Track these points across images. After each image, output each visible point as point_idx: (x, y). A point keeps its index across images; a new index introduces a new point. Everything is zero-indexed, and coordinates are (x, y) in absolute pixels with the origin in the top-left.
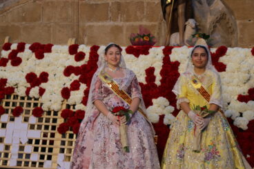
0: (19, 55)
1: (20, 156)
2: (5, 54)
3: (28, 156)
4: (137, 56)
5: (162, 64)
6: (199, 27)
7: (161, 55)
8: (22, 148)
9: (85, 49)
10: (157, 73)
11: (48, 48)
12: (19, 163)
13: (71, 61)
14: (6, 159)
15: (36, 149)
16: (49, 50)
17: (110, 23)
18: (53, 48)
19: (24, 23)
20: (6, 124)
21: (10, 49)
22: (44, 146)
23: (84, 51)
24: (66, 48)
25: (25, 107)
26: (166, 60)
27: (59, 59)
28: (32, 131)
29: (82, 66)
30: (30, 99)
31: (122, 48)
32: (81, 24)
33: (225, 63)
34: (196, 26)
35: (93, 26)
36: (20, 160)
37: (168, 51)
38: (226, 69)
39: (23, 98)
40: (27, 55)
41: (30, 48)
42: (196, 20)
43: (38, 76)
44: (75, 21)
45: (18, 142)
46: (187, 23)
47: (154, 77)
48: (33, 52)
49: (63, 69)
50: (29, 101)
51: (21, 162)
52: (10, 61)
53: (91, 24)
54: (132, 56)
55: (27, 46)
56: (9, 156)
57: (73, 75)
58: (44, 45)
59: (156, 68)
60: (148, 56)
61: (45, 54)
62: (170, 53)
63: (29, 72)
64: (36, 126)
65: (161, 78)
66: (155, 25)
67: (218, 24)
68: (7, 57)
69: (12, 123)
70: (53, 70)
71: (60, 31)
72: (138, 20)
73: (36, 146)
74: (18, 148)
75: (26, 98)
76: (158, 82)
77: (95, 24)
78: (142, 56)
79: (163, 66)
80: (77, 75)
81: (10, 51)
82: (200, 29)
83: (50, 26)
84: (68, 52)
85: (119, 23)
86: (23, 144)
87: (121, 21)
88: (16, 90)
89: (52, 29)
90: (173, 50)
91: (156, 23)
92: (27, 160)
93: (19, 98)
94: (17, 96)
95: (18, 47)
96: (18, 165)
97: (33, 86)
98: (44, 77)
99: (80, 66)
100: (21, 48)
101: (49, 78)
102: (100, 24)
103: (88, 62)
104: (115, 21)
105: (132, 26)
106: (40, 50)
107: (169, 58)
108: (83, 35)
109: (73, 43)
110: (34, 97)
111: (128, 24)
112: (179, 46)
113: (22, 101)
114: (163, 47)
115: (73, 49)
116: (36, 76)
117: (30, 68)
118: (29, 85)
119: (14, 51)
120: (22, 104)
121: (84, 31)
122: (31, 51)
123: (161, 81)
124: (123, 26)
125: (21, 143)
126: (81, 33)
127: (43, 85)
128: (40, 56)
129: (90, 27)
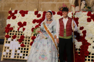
0: (15, 15)
11: (26, 12)
13: (35, 17)
17: (51, 3)
18: (28, 12)
19: (17, 2)
20: (10, 42)
23: (41, 14)
24: (33, 12)
25: (17, 35)
27: (31, 16)
28: (20, 44)
30: (19, 32)
32: (39, 3)
35: (44, 4)
39: (16, 32)
40: (18, 15)
42: (86, 1)
43: (22, 23)
44: (37, 2)
45: (15, 49)
46: (82, 2)
49: (32, 21)
50: (19, 33)
51: (16, 57)
52: (12, 17)
56: (11, 54)
57: (36, 23)
61: (25, 15)
63: (19, 22)
64: (22, 43)
69: (12, 41)
70: (28, 21)
71: (31, 5)
72: (62, 1)
74: (15, 51)
75: (18, 32)
80: (37, 23)
82: (87, 5)
83: (27, 4)
84: (34, 14)
87: (55, 1)
88: (14, 28)
89: (28, 5)
92: (18, 56)
93: (15, 32)
94: (14, 31)
95: (15, 12)
96: (14, 58)
97: (20, 27)
98: (25, 24)
99: (39, 19)
100: (16, 12)
101: (27, 24)
102: (47, 3)
103: (42, 18)
104: (53, 2)
105: (60, 4)
106: (23, 13)
108: (40, 7)
109: (36, 10)
110: (21, 32)
111: (58, 3)
112: (78, 12)
113: (16, 33)
115: (36, 13)
117: (19, 20)
118: (19, 27)
120: (16, 34)
121: (41, 5)
122: (20, 13)
124: (56, 4)
125: (16, 49)
127: (24, 27)
128: (23, 15)
129: (43, 4)
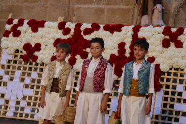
0: (19, 29)
1: (17, 109)
2: (8, 27)
3: (23, 109)
4: (112, 32)
5: (132, 40)
6: (165, 11)
7: (131, 33)
8: (18, 103)
9: (71, 25)
10: (127, 47)
11: (42, 24)
12: (15, 114)
13: (60, 35)
14: (5, 111)
15: (29, 104)
16: (43, 26)
17: (94, 6)
18: (46, 24)
19: (26, 3)
20: (6, 83)
21: (12, 23)
22: (35, 102)
23: (70, 27)
24: (56, 24)
25: (21, 71)
26: (135, 37)
28: (27, 89)
29: (68, 39)
31: (100, 25)
33: (182, 41)
34: (163, 10)
35: (81, 7)
36: (16, 112)
37: (136, 29)
38: (184, 46)
40: (25, 28)
41: (28, 23)
42: (162, 5)
43: (33, 45)
44: (67, 3)
45: (15, 98)
46: (155, 7)
47: (125, 50)
48: (30, 26)
49: (53, 41)
50: (25, 66)
51: (17, 114)
52: (12, 33)
53: (80, 6)
54: (108, 33)
55: (26, 21)
56: (8, 109)
58: (39, 21)
59: (126, 43)
60: (121, 33)
61: (40, 29)
62: (139, 31)
63: (26, 42)
64: (30, 86)
65: (130, 51)
66: (131, 9)
67: (181, 9)
68: (9, 30)
69: (11, 82)
70: (45, 42)
72: (117, 4)
73: (29, 101)
74: (15, 103)
76: (127, 54)
77: (82, 6)
78: (116, 33)
79: (132, 42)
81: (12, 25)
82: (166, 13)
83: (47, 7)
84: (57, 28)
85: (101, 6)
86: (19, 100)
87: (103, 4)
89: (48, 9)
90: (141, 29)
91: (132, 7)
92: (22, 112)
93: (18, 63)
94: (16, 61)
95: (18, 22)
96: (14, 116)
97: (29, 53)
98: (38, 47)
99: (66, 39)
100: (21, 23)
101: (42, 48)
102: (86, 6)
103: (73, 36)
104: (98, 4)
105: (112, 8)
106: (36, 25)
107: (137, 35)
108: (73, 14)
109: (62, 20)
111: (109, 6)
112: (147, 26)
113: (20, 65)
114: (133, 26)
115: (61, 26)
116: (32, 46)
117: (27, 39)
119: (15, 25)
121: (73, 11)
123: (130, 53)
124: (104, 8)
125: (17, 98)
126: (71, 13)
127: (37, 53)
128: (35, 30)
129: (79, 8)
